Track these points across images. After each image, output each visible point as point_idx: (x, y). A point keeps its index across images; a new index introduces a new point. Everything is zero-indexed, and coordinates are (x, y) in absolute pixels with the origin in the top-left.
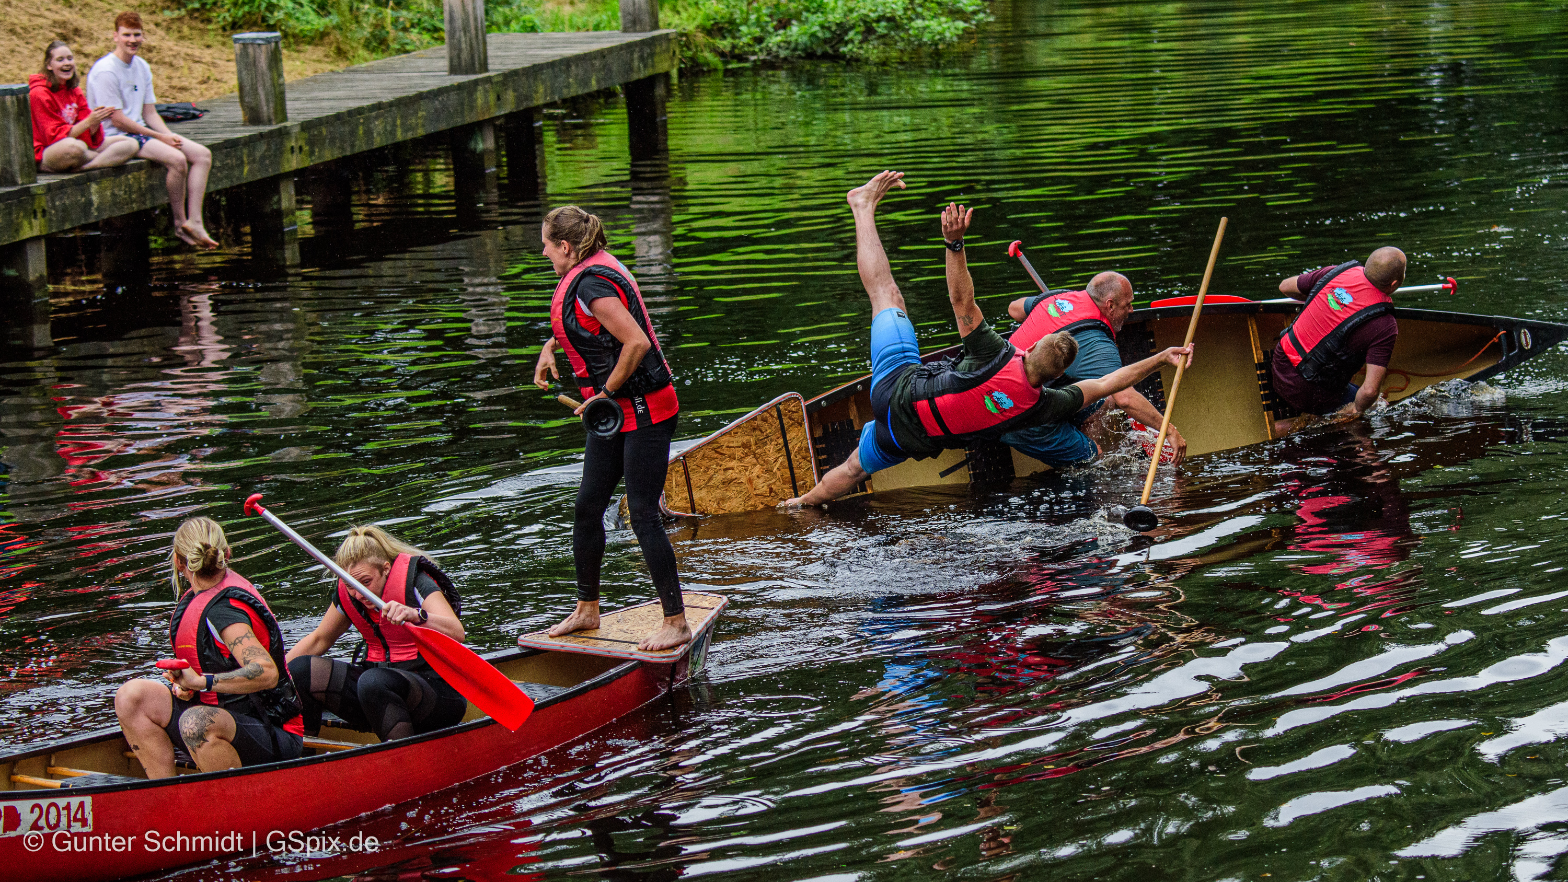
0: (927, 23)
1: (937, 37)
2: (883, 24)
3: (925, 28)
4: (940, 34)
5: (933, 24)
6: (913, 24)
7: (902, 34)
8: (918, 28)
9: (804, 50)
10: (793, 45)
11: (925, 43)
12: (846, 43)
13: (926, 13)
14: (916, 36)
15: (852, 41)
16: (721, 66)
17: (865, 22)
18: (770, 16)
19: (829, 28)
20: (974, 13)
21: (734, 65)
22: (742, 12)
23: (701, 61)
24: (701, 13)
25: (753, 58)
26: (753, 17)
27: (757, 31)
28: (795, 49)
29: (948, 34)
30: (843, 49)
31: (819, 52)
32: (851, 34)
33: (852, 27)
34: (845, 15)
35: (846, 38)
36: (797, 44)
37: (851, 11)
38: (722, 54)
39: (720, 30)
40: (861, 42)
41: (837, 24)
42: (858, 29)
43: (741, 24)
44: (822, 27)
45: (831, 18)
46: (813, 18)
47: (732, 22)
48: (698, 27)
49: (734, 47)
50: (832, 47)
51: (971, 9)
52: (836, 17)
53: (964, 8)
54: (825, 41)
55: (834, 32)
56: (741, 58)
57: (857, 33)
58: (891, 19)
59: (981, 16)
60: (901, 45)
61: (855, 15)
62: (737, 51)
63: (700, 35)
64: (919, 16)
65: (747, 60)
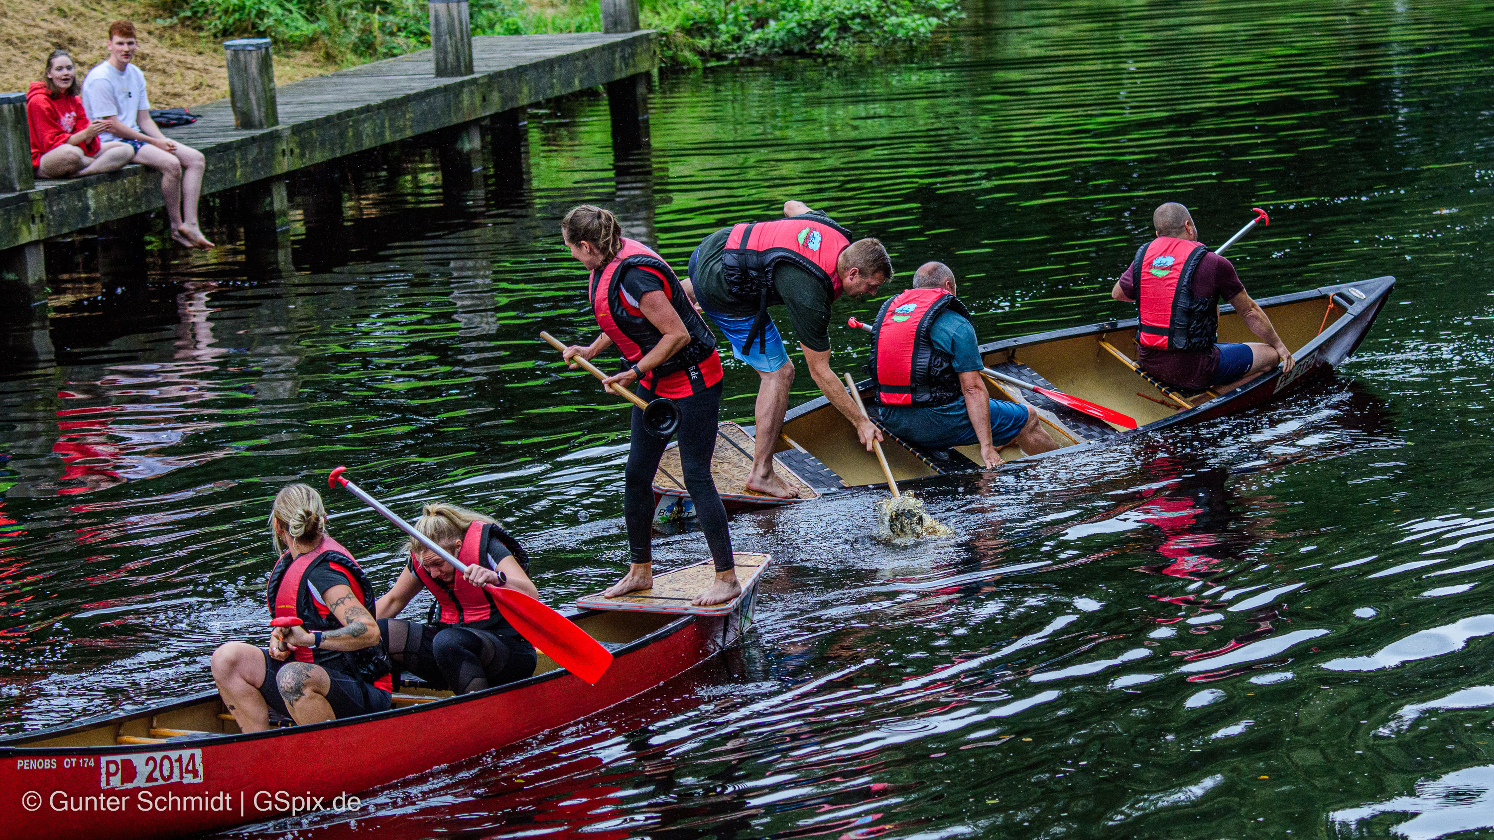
0: (901, 19)
1: (912, 33)
2: (858, 20)
3: (900, 25)
4: (913, 30)
5: (908, 21)
6: (887, 21)
7: (877, 31)
8: (893, 25)
9: (782, 47)
10: (770, 42)
11: (900, 39)
12: (822, 40)
13: (899, 10)
14: (891, 32)
15: (827, 38)
16: (700, 65)
17: (841, 20)
18: (748, 15)
19: (805, 26)
20: (947, 10)
21: (712, 64)
22: (720, 12)
23: (681, 59)
24: (680, 13)
25: (731, 56)
26: (731, 17)
27: (735, 30)
28: (773, 46)
29: (922, 30)
30: (819, 47)
31: (796, 49)
32: (826, 31)
33: (828, 25)
34: (821, 14)
35: (822, 35)
36: (774, 42)
37: (826, 9)
38: (701, 53)
39: (699, 29)
40: (836, 40)
41: (813, 22)
42: (833, 26)
43: (720, 23)
44: (799, 25)
45: (807, 16)
46: (788, 15)
47: (711, 22)
48: (677, 27)
49: (713, 45)
50: (808, 45)
51: (943, 6)
52: (811, 15)
53: (937, 6)
54: (802, 39)
55: (810, 30)
56: (719, 57)
57: (832, 30)
58: (864, 17)
59: (953, 13)
60: (876, 41)
61: (830, 13)
62: (716, 50)
63: (680, 34)
64: (893, 13)
65: (726, 58)
